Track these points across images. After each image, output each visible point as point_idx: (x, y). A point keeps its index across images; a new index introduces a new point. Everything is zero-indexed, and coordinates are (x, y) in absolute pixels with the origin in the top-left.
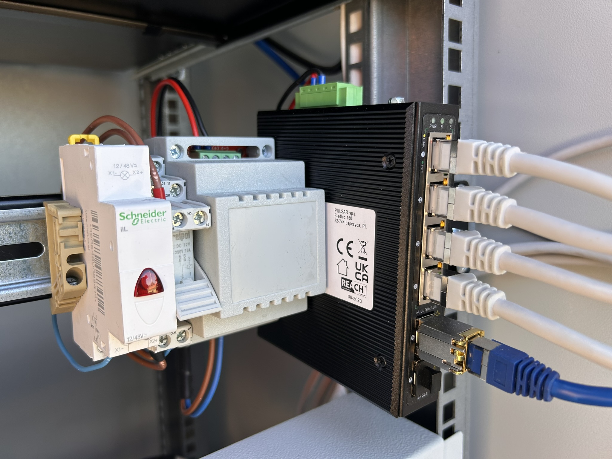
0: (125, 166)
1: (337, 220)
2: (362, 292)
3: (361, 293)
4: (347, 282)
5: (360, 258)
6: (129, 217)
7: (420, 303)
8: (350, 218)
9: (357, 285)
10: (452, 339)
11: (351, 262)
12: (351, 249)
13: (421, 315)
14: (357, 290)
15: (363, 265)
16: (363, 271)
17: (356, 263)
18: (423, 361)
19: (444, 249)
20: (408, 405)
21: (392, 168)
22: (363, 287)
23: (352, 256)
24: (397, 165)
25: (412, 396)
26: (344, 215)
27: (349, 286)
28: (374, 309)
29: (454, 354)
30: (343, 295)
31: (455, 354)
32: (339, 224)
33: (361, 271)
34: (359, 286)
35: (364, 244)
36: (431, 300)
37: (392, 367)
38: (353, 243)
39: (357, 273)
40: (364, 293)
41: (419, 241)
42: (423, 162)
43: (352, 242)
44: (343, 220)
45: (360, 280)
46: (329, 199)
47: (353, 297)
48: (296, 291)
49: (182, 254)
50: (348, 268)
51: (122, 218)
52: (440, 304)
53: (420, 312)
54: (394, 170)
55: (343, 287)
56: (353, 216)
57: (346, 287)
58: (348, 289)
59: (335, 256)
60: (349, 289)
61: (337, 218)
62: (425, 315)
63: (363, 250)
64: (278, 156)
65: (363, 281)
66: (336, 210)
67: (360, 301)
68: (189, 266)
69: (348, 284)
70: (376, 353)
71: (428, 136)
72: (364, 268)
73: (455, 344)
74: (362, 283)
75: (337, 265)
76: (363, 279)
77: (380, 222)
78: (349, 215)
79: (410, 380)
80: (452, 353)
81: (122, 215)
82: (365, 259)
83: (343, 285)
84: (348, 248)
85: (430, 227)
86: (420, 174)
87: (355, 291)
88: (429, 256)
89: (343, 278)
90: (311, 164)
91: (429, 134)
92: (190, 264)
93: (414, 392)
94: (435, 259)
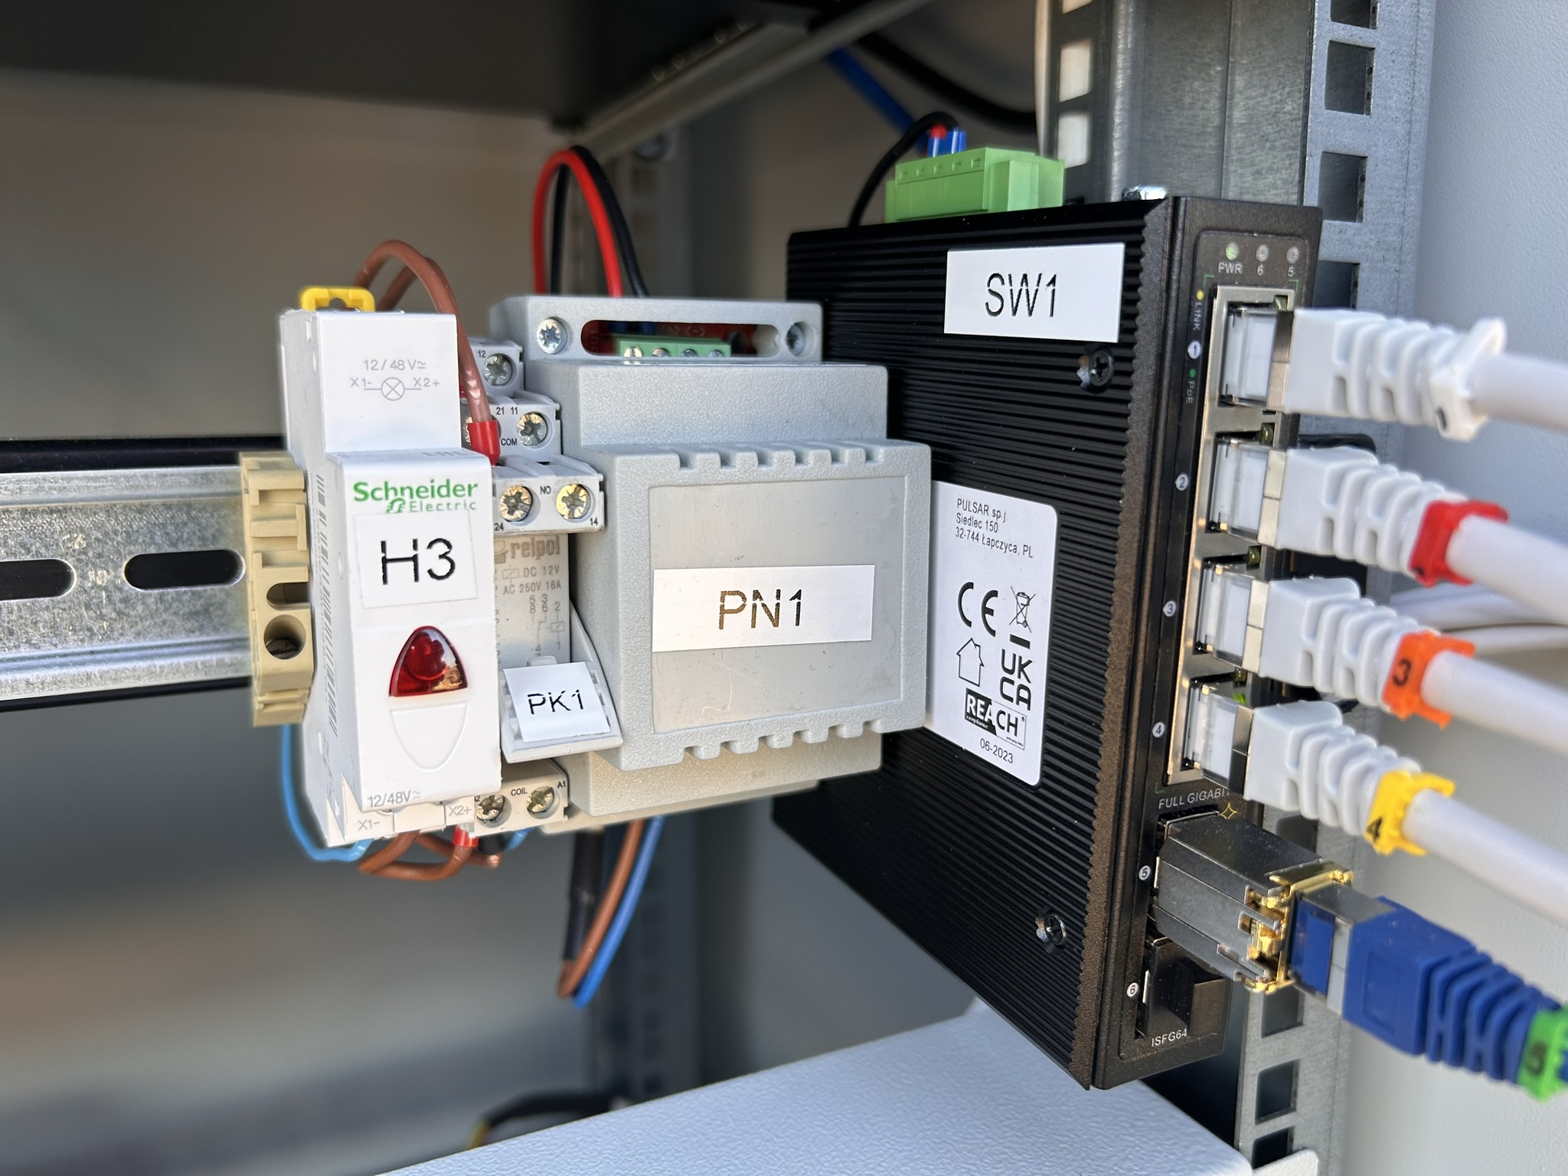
0: (393, 366)
1: (961, 532)
2: (1016, 734)
3: (1012, 736)
4: (981, 702)
5: (1015, 639)
6: (379, 494)
7: (1170, 779)
8: (994, 528)
9: (1004, 713)
10: (1247, 888)
11: (992, 648)
12: (991, 612)
13: (1175, 813)
14: (1003, 728)
15: (1020, 658)
16: (1019, 677)
17: (1004, 651)
18: (1169, 941)
19: (1246, 629)
20: (1121, 1058)
21: (1103, 388)
22: (1017, 719)
23: (993, 632)
24: (1117, 380)
25: (1138, 1035)
26: (978, 517)
27: (984, 714)
28: (1041, 785)
29: (1249, 930)
30: (969, 738)
31: (1253, 932)
32: (967, 541)
33: (1014, 677)
34: (1009, 715)
35: (1025, 601)
36: (1206, 772)
37: (1079, 948)
38: (996, 596)
39: (1004, 680)
40: (1019, 738)
41: (1175, 600)
42: (1193, 373)
43: (994, 594)
44: (976, 530)
45: (1011, 699)
46: (944, 470)
47: (991, 746)
48: (836, 715)
49: (538, 595)
50: (982, 665)
51: (362, 496)
52: (1227, 783)
53: (1173, 803)
54: (1110, 393)
55: (969, 715)
56: (1000, 521)
57: (976, 718)
58: (980, 724)
59: (950, 631)
60: (983, 721)
61: (961, 525)
62: (1189, 812)
63: (1021, 619)
64: (831, 353)
65: (1018, 704)
66: (960, 502)
67: (1009, 757)
68: (554, 626)
69: (982, 710)
70: (1042, 904)
71: (1212, 295)
72: (1022, 667)
73: (1255, 904)
74: (1017, 710)
75: (958, 654)
76: (1020, 699)
77: (1066, 540)
78: (990, 518)
79: (1132, 990)
80: (1243, 926)
81: (361, 487)
82: (1026, 644)
83: (968, 711)
84: (987, 611)
85: (1209, 562)
86: (1184, 407)
87: (997, 728)
88: (1206, 645)
89: (969, 692)
90: (907, 374)
91: (1215, 291)
92: (560, 620)
93: (1141, 1025)
94: (1221, 655)
